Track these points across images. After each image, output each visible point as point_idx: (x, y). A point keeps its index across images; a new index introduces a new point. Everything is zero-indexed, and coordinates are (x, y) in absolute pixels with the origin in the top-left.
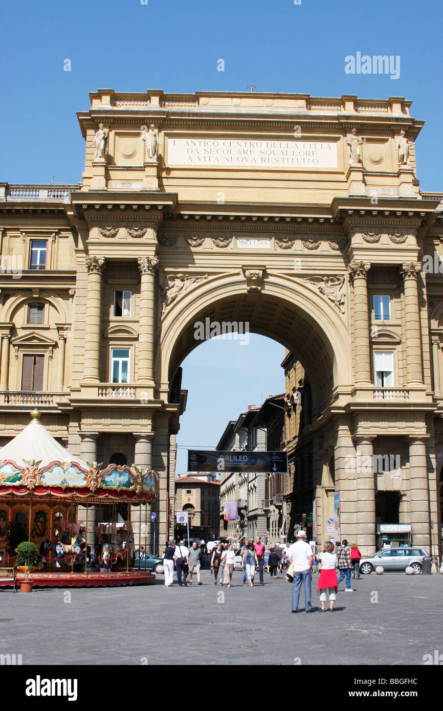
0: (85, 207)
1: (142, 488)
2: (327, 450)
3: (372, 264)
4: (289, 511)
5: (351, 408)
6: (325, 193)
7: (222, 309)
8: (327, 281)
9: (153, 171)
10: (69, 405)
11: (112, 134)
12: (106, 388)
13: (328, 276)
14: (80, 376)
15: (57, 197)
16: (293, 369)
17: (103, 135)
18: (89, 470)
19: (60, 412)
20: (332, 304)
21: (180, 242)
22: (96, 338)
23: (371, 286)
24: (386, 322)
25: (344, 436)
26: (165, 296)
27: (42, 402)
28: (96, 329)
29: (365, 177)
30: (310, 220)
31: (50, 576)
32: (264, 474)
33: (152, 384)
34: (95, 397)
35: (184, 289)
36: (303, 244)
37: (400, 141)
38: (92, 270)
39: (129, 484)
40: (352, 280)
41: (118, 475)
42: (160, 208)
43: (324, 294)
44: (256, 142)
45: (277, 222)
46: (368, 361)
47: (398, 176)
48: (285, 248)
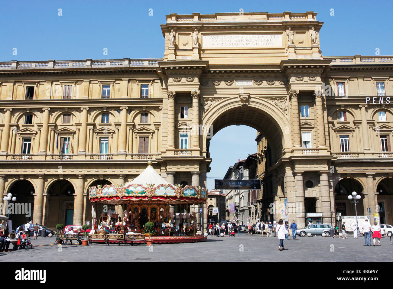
0: (166, 68)
1: (201, 196)
2: (279, 179)
3: (300, 91)
4: (261, 207)
5: (292, 158)
6: (277, 59)
7: (230, 114)
8: (279, 100)
9: (196, 51)
10: (161, 159)
11: (177, 34)
12: (178, 151)
13: (279, 97)
14: (166, 146)
15: (153, 64)
16: (261, 142)
17: (173, 35)
18: (177, 188)
19: (157, 163)
20: (281, 110)
21: (210, 83)
22: (173, 128)
23: (300, 101)
24: (307, 118)
25: (288, 171)
26: (204, 109)
27: (148, 158)
28: (173, 124)
29: (296, 50)
30: (270, 72)
31: (160, 238)
32: (248, 190)
33: (199, 149)
34: (173, 155)
35: (212, 105)
36: (267, 83)
37: (312, 33)
38: (170, 97)
39: (195, 194)
40: (290, 99)
41: (190, 190)
42: (200, 68)
43: (277, 106)
44: (244, 36)
45: (254, 73)
46: (299, 136)
47: (311, 49)
48: (259, 85)
